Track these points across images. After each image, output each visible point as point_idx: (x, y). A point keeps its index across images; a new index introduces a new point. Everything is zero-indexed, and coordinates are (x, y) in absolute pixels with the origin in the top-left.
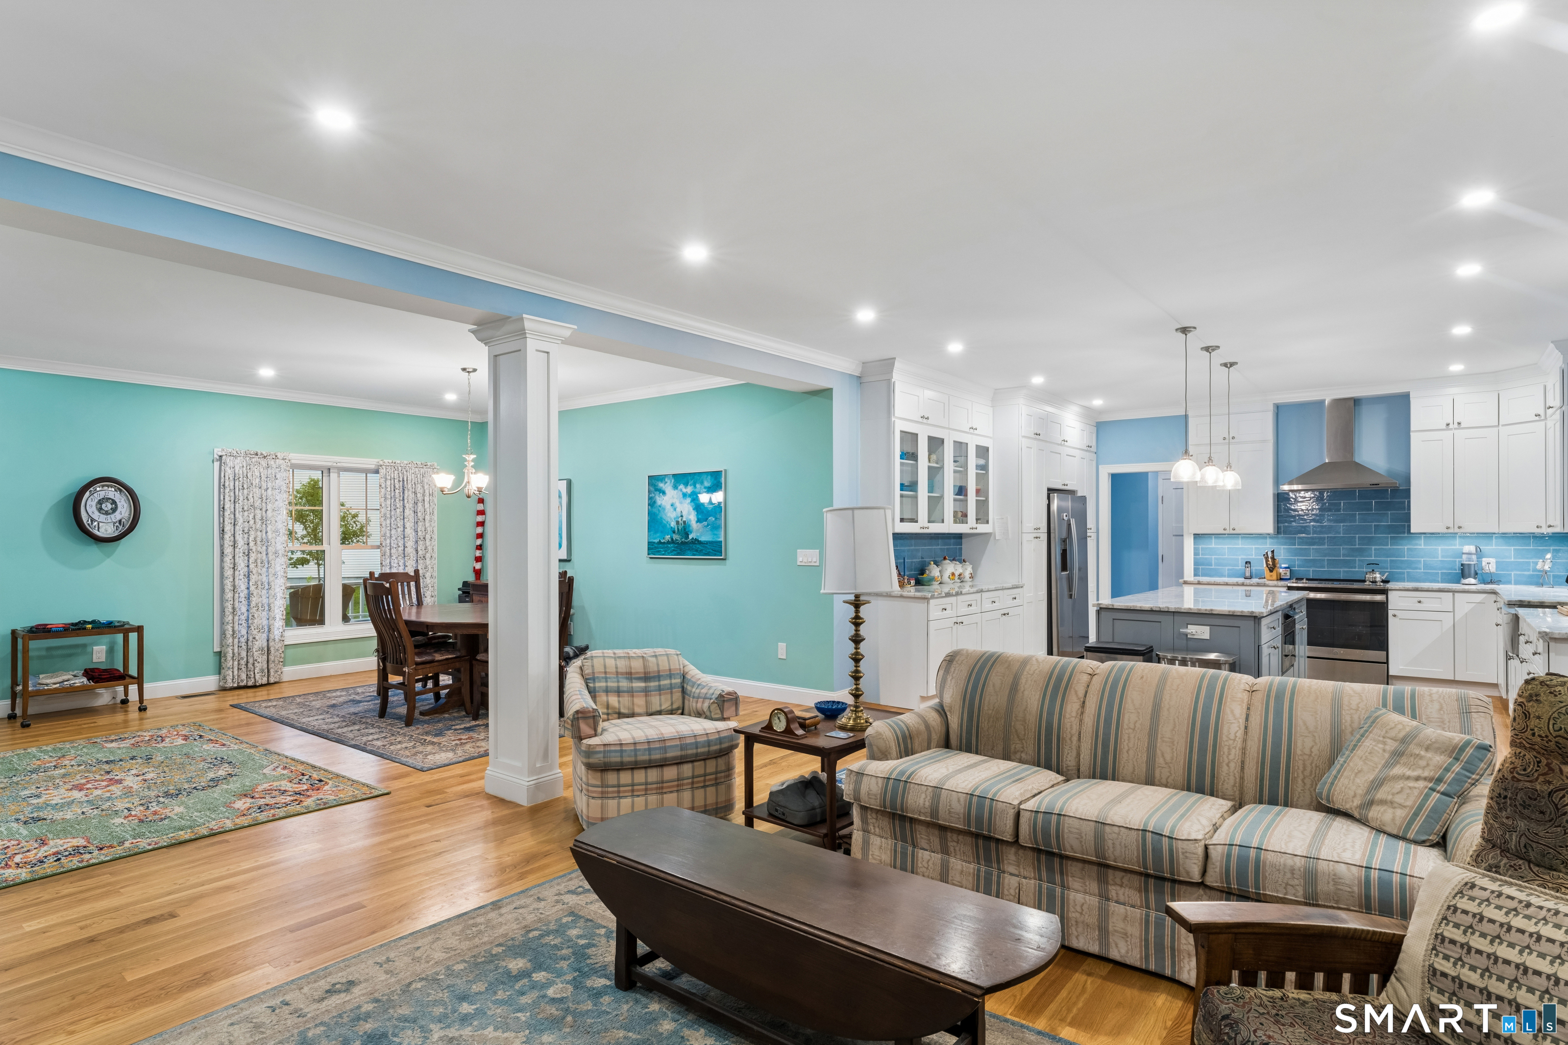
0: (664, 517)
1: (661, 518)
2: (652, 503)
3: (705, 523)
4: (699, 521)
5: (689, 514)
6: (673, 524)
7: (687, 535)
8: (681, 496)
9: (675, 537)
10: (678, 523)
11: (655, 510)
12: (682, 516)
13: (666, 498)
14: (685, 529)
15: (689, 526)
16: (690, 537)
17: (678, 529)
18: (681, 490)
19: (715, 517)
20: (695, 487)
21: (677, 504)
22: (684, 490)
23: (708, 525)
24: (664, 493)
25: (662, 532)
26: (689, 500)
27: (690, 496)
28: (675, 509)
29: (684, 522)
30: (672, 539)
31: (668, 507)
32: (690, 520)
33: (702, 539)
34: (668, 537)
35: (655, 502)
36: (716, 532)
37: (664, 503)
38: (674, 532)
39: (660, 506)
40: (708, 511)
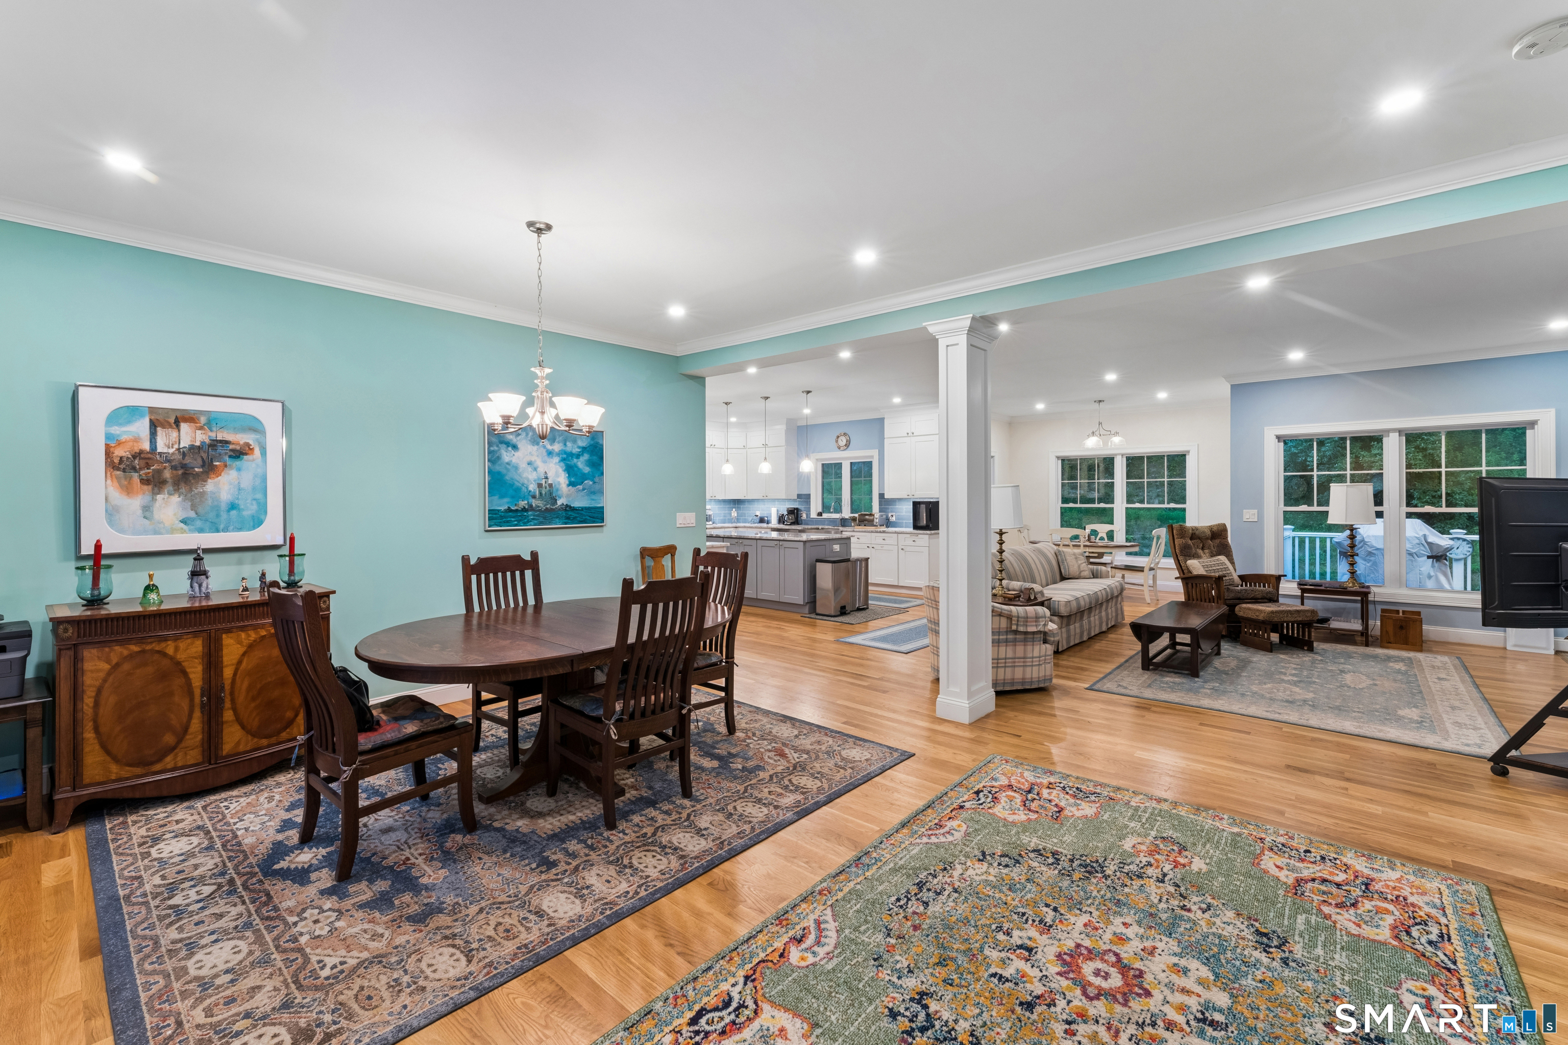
0: (517, 477)
1: (512, 479)
2: (494, 458)
3: (580, 487)
4: (571, 484)
5: (557, 475)
6: (532, 487)
7: (554, 501)
8: (545, 454)
9: (534, 503)
10: (540, 486)
11: (497, 468)
12: (546, 478)
13: (517, 454)
14: (551, 494)
15: (557, 490)
16: (559, 502)
17: (541, 494)
18: (544, 447)
19: (592, 480)
20: (565, 445)
21: (539, 463)
22: (549, 447)
23: (584, 489)
24: (515, 447)
25: (513, 497)
26: (556, 459)
27: (558, 454)
28: (535, 469)
29: (551, 485)
30: (531, 506)
31: (523, 465)
32: (559, 483)
33: (576, 504)
34: (523, 504)
35: (499, 458)
36: (594, 497)
37: (514, 460)
38: (534, 497)
39: (508, 464)
40: (584, 474)
